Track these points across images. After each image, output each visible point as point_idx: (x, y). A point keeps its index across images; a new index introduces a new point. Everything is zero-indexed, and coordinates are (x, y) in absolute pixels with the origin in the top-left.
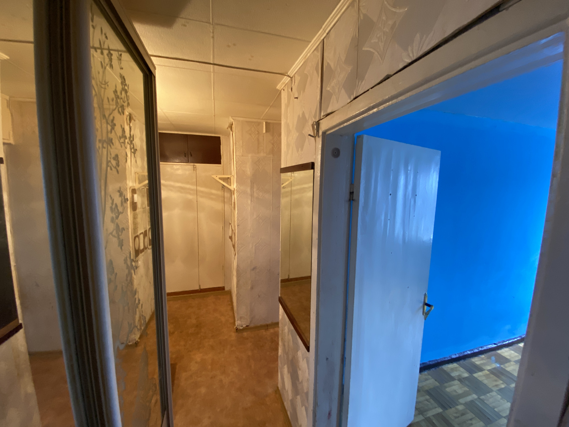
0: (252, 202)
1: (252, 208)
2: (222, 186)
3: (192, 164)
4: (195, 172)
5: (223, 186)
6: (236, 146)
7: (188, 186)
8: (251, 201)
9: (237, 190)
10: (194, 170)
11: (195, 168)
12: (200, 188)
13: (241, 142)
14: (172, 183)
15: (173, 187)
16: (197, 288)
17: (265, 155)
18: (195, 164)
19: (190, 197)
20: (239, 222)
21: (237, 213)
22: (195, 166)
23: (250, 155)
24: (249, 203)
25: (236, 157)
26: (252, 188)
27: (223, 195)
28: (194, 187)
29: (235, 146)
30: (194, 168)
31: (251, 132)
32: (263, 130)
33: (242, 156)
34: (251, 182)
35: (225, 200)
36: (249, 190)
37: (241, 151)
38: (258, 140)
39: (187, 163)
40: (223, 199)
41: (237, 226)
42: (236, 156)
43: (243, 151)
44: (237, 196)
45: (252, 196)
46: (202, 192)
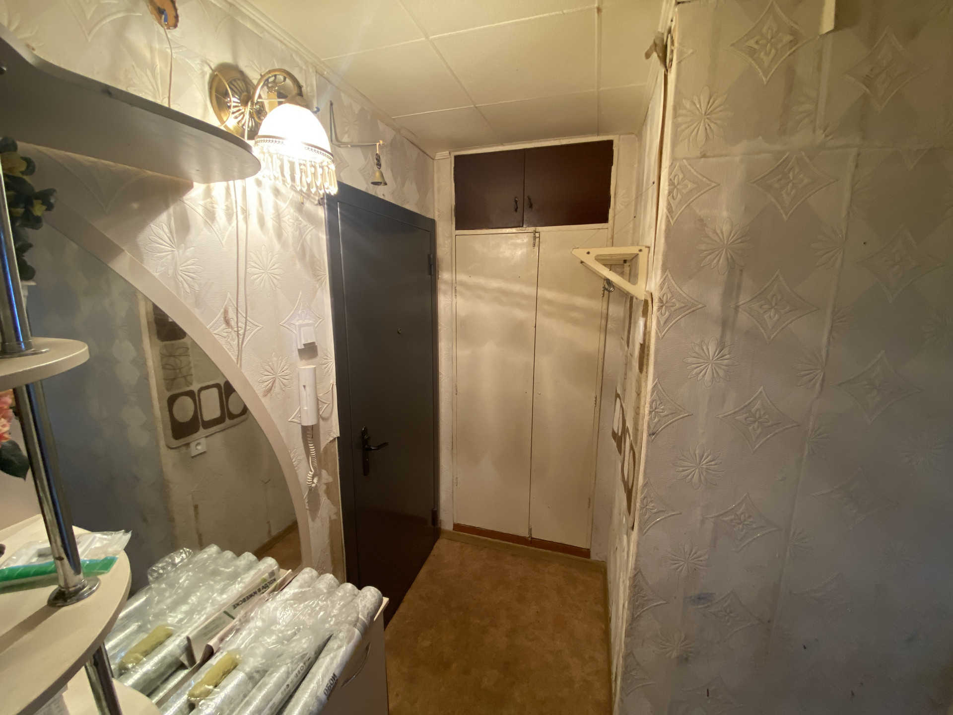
0: (726, 351)
1: (721, 373)
2: (604, 287)
3: (531, 229)
4: (536, 248)
5: (607, 286)
6: (680, 119)
7: (516, 287)
8: (721, 346)
9: (661, 300)
10: (534, 245)
11: (537, 240)
12: (544, 293)
13: (704, 99)
14: (482, 281)
15: (484, 289)
16: (524, 533)
17: (820, 136)
18: (539, 229)
19: (520, 314)
20: (656, 419)
21: (654, 387)
22: (537, 235)
23: (741, 148)
24: (711, 354)
25: (672, 166)
26: (731, 290)
27: (605, 311)
28: (530, 290)
29: (675, 115)
30: (535, 238)
31: (757, 42)
32: (818, 22)
33: (704, 156)
34: (732, 266)
35: (609, 326)
36: (714, 300)
37: (701, 136)
38: (790, 71)
39: (518, 228)
40: (603, 322)
41: (650, 435)
42: (674, 159)
43: (707, 135)
44: (658, 321)
45: (725, 324)
46: (550, 302)
